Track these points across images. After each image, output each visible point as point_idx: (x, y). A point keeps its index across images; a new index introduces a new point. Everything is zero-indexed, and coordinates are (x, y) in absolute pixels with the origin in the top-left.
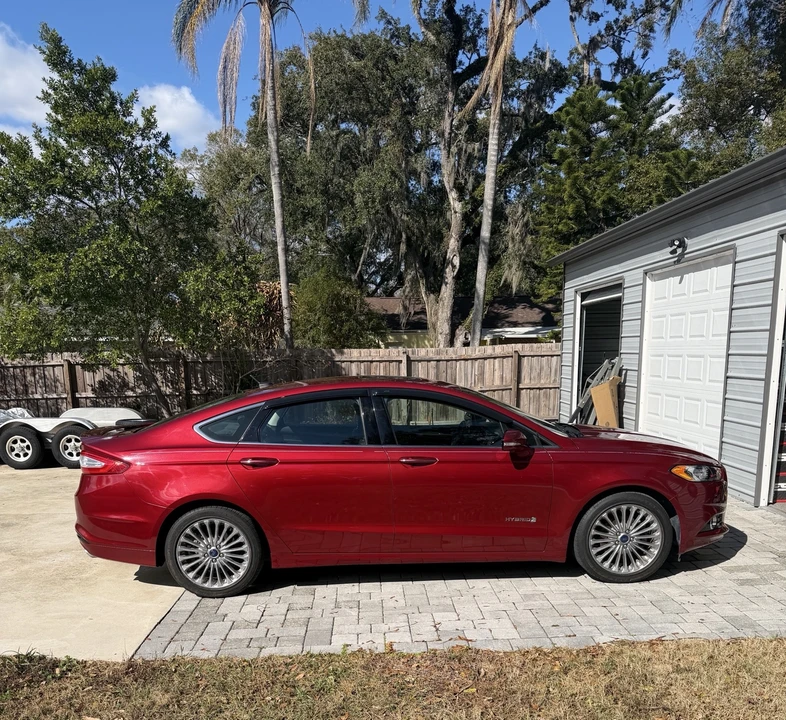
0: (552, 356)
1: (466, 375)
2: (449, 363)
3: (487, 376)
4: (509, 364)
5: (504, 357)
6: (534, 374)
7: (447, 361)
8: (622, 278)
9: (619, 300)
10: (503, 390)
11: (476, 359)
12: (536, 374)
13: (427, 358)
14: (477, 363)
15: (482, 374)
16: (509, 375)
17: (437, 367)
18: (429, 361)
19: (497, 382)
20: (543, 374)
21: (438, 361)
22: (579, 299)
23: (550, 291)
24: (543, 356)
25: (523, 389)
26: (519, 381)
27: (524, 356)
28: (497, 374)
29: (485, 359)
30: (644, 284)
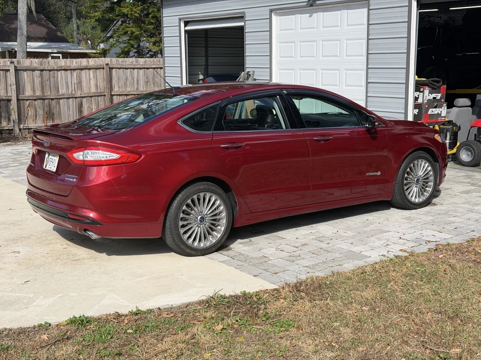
0: (134, 69)
1: (67, 83)
2: (52, 72)
3: (84, 84)
4: (101, 74)
5: (97, 69)
6: (122, 83)
7: (50, 70)
8: (244, 13)
9: (241, 29)
10: (98, 96)
11: (75, 70)
12: (123, 83)
13: (32, 68)
14: (75, 73)
15: (80, 82)
16: (102, 84)
17: (41, 76)
18: (33, 70)
19: (93, 90)
20: (128, 83)
21: (42, 70)
22: (182, 25)
23: (96, 14)
24: (127, 68)
25: (114, 95)
26: (111, 89)
27: (113, 68)
28: (93, 82)
29: (82, 69)
30: (270, 18)
